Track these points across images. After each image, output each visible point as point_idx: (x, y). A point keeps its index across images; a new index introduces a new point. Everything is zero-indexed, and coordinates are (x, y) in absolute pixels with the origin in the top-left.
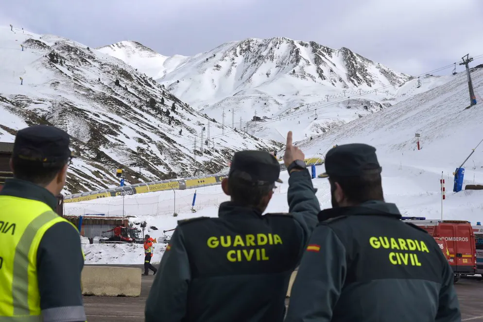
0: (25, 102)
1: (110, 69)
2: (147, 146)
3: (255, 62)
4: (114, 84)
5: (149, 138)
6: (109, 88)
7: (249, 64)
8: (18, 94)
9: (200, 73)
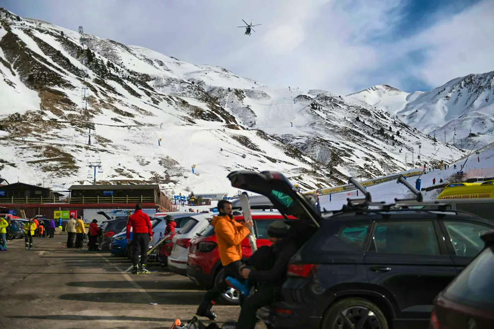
0: (291, 139)
1: (355, 109)
2: (371, 162)
3: (476, 91)
4: (355, 120)
5: (373, 157)
6: (351, 123)
7: (472, 93)
8: (287, 133)
9: (433, 103)
